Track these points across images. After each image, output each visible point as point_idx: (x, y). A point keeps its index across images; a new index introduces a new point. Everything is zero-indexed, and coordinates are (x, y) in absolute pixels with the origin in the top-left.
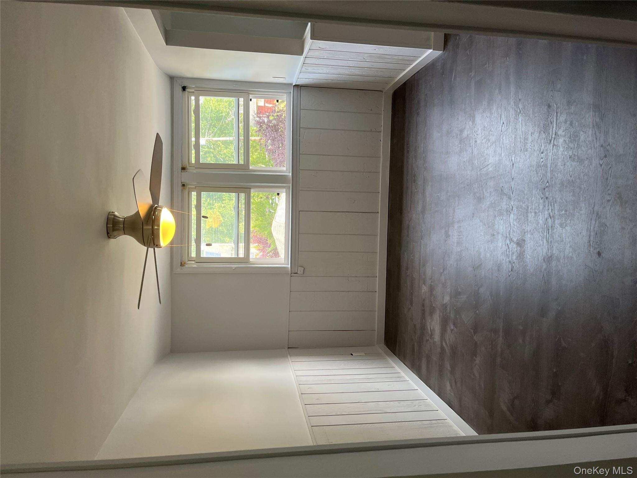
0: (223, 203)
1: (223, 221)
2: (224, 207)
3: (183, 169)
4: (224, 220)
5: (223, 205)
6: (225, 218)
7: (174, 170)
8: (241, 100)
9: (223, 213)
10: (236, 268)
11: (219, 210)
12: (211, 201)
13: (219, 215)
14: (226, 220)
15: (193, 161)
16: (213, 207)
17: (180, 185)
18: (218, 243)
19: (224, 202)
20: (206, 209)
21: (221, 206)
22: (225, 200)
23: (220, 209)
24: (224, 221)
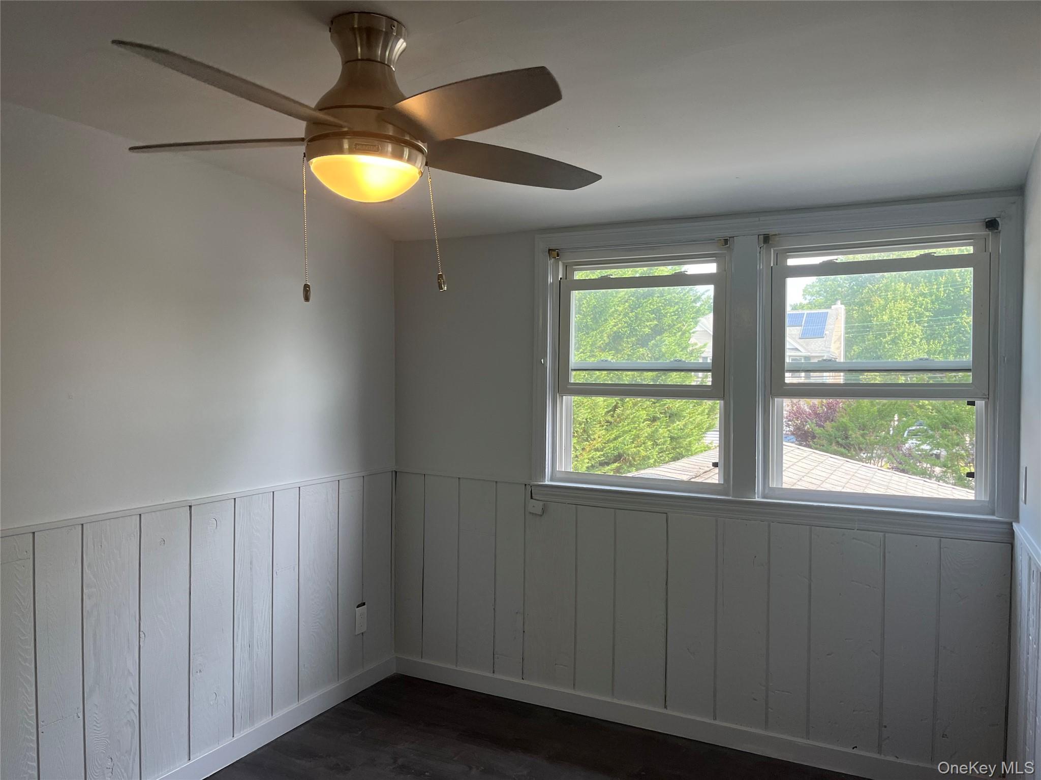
0: (921, 340)
1: (884, 340)
2: (914, 343)
3: (767, 239)
4: (887, 342)
5: (918, 340)
6: (890, 345)
7: (762, 218)
8: (968, 378)
9: (901, 341)
10: (544, 366)
11: (906, 334)
12: (926, 319)
13: (895, 333)
14: (886, 345)
15: (791, 262)
16: (914, 323)
17: (727, 234)
18: (847, 333)
19: (924, 341)
20: (910, 309)
21: (916, 337)
22: (928, 344)
23: (908, 335)
24: (885, 343)
